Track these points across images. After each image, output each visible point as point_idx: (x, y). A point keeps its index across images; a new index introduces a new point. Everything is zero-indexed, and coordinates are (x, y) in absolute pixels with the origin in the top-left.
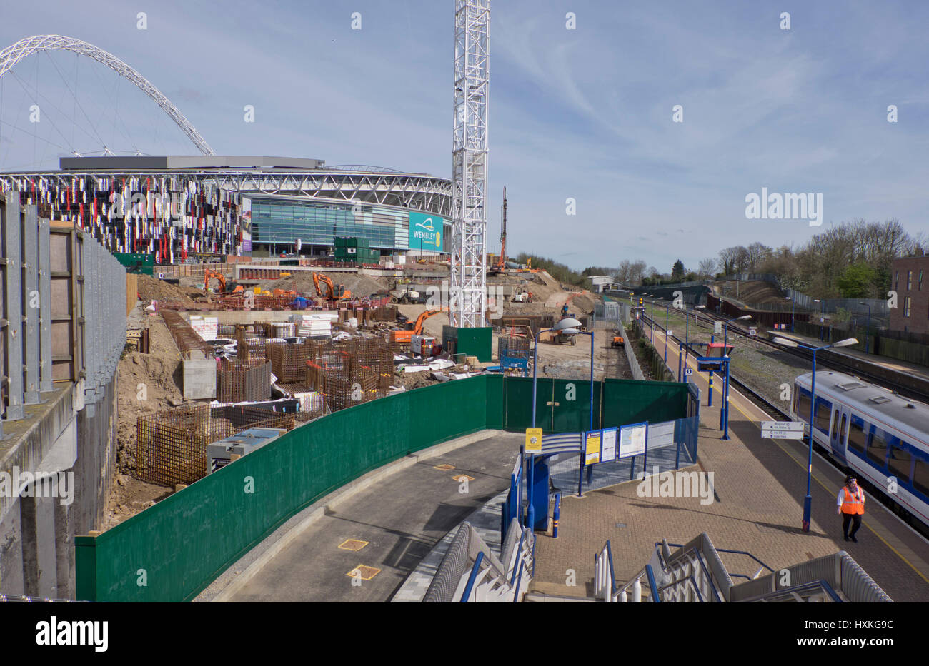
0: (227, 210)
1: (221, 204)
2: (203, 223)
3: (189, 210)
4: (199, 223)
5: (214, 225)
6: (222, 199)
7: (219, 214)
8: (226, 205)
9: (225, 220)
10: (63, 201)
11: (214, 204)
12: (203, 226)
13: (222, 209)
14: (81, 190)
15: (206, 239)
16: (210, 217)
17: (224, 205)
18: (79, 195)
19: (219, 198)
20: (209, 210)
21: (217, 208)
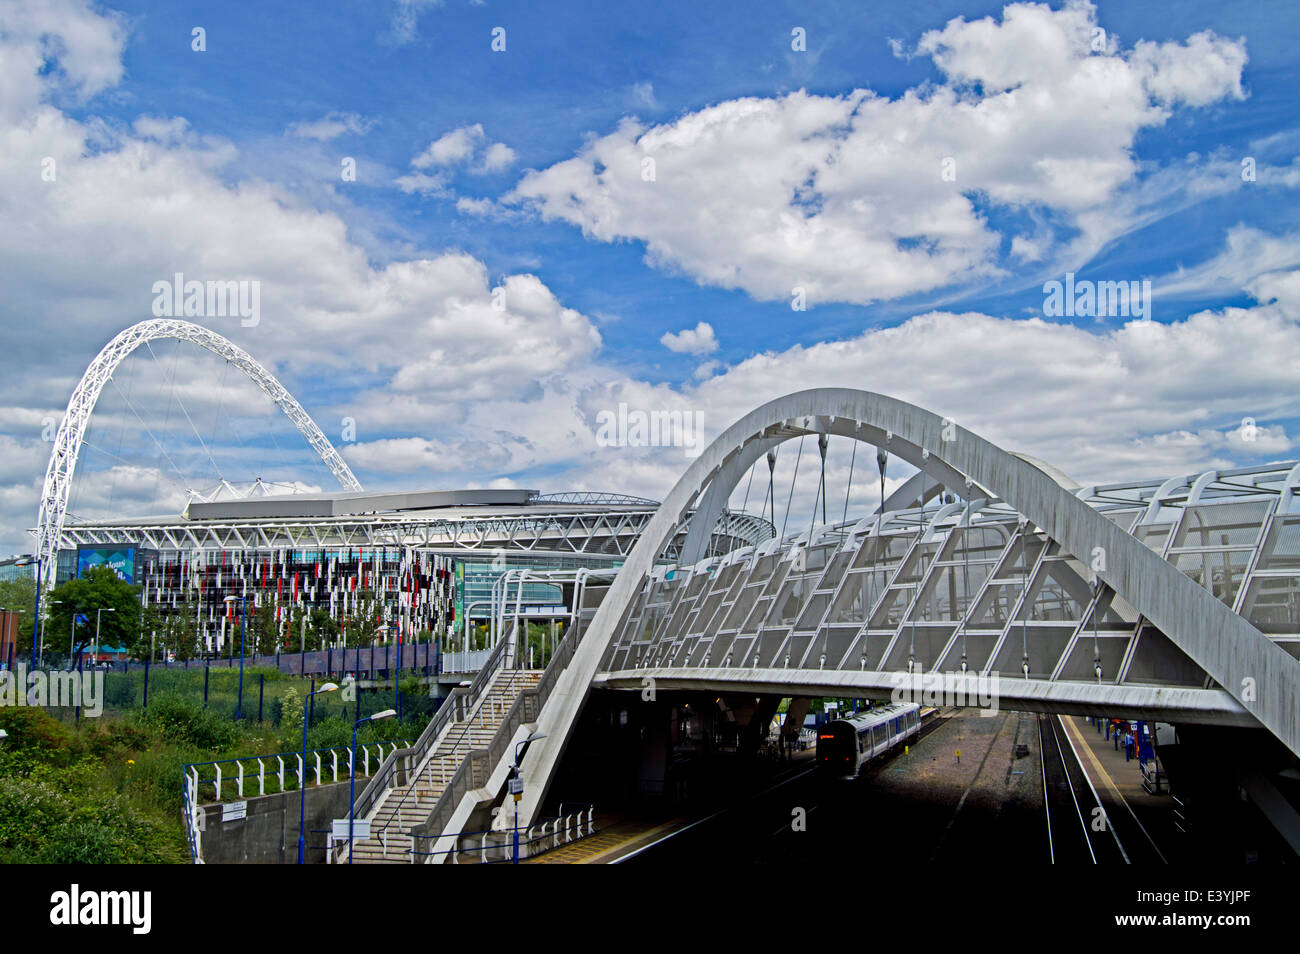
0: (440, 581)
1: (435, 573)
2: (418, 599)
3: (405, 585)
4: (414, 600)
5: (428, 601)
6: (436, 567)
7: (432, 587)
8: (440, 574)
9: (437, 594)
10: (258, 577)
11: (428, 574)
12: (418, 604)
13: (435, 579)
14: (281, 562)
15: (420, 619)
16: (424, 591)
17: (437, 575)
18: (278, 568)
19: (433, 566)
20: (423, 583)
21: (431, 578)
